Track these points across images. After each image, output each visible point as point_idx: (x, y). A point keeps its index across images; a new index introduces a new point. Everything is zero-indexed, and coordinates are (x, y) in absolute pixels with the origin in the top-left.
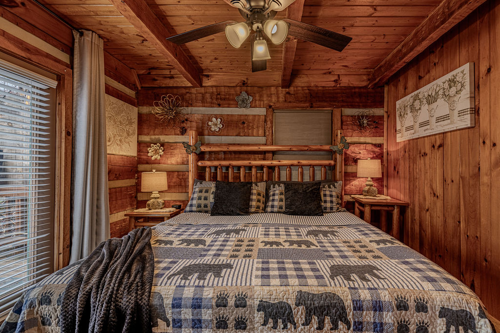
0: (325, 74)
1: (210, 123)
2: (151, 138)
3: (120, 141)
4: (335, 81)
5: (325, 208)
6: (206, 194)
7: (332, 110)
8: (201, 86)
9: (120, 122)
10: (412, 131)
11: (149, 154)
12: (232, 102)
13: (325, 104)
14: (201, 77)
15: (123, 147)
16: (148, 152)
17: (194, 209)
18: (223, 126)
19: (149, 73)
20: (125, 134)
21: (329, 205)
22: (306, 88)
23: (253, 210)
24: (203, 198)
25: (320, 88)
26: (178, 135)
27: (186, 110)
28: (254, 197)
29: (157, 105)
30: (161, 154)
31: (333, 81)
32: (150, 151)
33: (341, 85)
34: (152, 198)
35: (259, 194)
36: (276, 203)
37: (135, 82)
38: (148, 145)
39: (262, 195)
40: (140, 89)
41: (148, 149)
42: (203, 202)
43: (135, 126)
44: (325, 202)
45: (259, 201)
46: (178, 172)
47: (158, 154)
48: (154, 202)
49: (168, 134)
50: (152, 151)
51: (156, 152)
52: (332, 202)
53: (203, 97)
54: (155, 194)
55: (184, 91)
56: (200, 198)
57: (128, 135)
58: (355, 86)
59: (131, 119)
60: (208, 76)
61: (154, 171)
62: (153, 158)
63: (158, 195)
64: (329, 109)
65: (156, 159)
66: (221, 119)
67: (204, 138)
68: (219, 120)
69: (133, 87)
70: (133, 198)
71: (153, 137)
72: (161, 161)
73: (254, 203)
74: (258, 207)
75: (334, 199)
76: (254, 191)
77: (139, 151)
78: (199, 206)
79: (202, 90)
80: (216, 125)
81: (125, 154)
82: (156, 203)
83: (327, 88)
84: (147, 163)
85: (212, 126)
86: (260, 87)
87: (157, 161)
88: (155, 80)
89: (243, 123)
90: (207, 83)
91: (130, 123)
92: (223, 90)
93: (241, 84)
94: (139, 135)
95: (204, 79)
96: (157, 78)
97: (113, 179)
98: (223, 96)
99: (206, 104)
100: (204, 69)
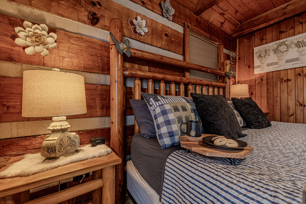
0: (221, 14)
1: (135, 21)
2: (20, 11)
4: (222, 23)
6: (186, 114)
7: (218, 46)
10: (277, 66)
11: (18, 41)
13: (216, 38)
16: (15, 37)
22: (206, 21)
25: (213, 26)
26: (84, 22)
30: (51, 46)
31: (220, 22)
32: (22, 34)
33: (222, 28)
34: (54, 131)
38: (12, 20)
41: (17, 29)
47: (44, 44)
48: (61, 140)
49: (66, 15)
50: (27, 36)
51: (38, 40)
54: (59, 123)
62: (29, 51)
63: (66, 125)
65: (37, 54)
66: (146, 22)
68: (144, 22)
71: (27, 9)
80: (140, 26)
82: (66, 141)
85: (137, 27)
87: (37, 59)
89: (166, 35)
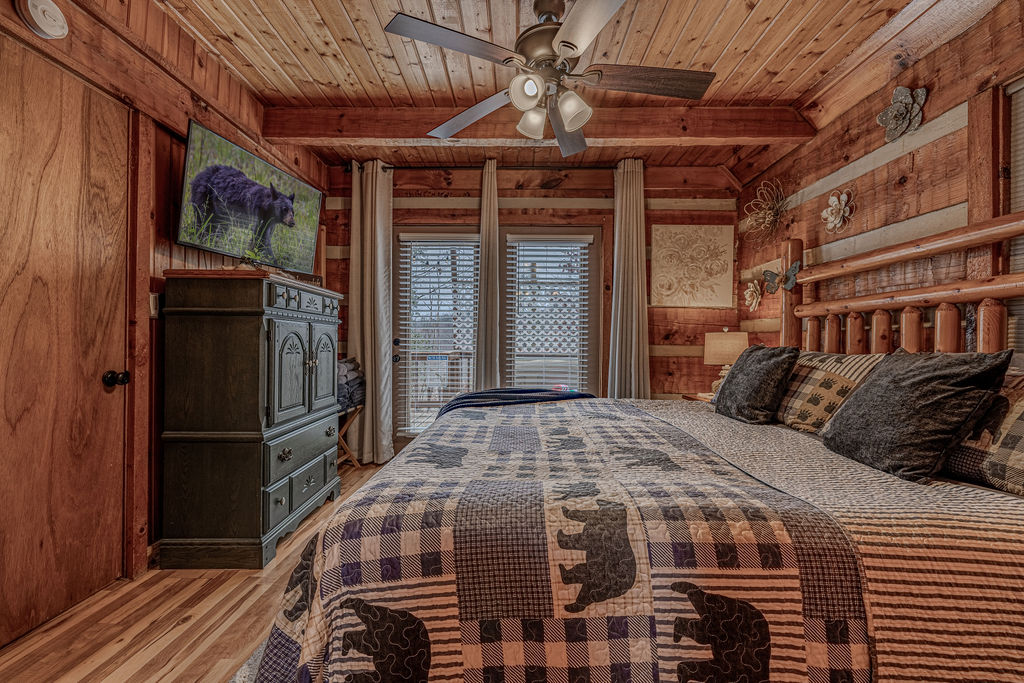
1: (826, 213)
3: (692, 286)
8: (813, 131)
9: (692, 258)
11: (747, 302)
12: (874, 135)
14: (805, 114)
15: (699, 295)
16: (746, 299)
18: (852, 207)
19: (739, 160)
20: (703, 274)
23: (789, 419)
27: (793, 201)
28: (808, 389)
32: (747, 296)
35: (827, 384)
37: (729, 183)
38: (746, 285)
39: (836, 388)
40: (741, 190)
41: (745, 293)
43: (729, 256)
44: (1014, 441)
45: (815, 400)
50: (750, 296)
53: (819, 159)
54: (724, 371)
55: (789, 162)
57: (710, 275)
59: (717, 248)
60: (814, 105)
61: (726, 330)
62: (751, 309)
65: (754, 310)
66: (849, 194)
67: (821, 252)
68: (844, 197)
69: (730, 192)
71: (755, 270)
73: (797, 404)
74: (803, 416)
76: (819, 375)
77: (740, 297)
79: (817, 141)
80: (837, 212)
81: (703, 305)
84: (747, 318)
85: (831, 219)
87: (756, 314)
88: (750, 165)
89: (903, 181)
90: (824, 118)
91: (715, 254)
92: (855, 114)
93: (896, 68)
94: (738, 269)
95: (813, 114)
96: (751, 161)
97: (684, 344)
98: (854, 132)
99: (822, 172)
100: (796, 96)
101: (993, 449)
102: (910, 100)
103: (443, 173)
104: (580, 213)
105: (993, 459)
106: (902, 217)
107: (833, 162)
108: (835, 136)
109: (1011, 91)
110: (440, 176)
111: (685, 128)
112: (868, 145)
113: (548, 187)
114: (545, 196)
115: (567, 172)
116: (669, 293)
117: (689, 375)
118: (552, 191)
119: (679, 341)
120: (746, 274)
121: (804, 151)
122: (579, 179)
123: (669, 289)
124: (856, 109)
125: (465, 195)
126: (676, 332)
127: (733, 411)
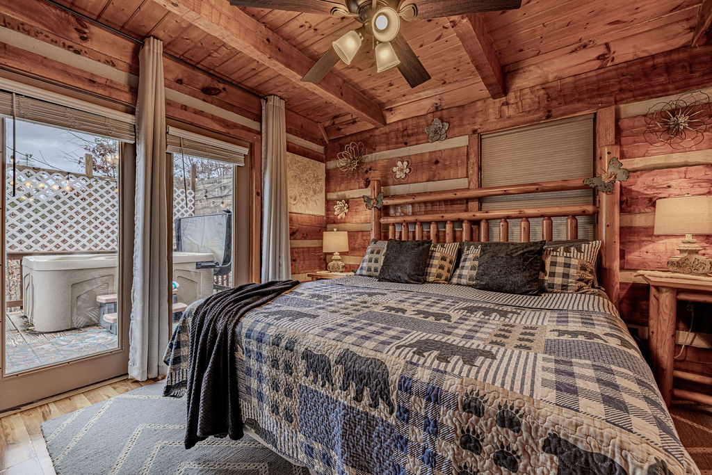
0: (575, 51)
1: (395, 169)
2: (338, 196)
3: (306, 199)
4: (601, 58)
5: (552, 286)
6: (377, 256)
7: (595, 114)
8: (385, 124)
9: (306, 180)
11: (336, 213)
12: (421, 137)
13: (577, 105)
14: (384, 112)
15: (309, 206)
16: (335, 211)
17: (364, 272)
18: (410, 169)
19: (333, 124)
20: (311, 192)
21: (558, 281)
22: (538, 87)
23: (431, 279)
24: (373, 260)
26: (362, 188)
27: (369, 158)
28: (435, 262)
29: (341, 157)
30: (346, 212)
31: (594, 60)
32: (336, 209)
33: (616, 61)
34: (333, 260)
35: (444, 259)
36: (465, 272)
37: (322, 136)
38: (334, 202)
39: (448, 260)
40: (327, 142)
41: (335, 207)
42: (373, 265)
43: (323, 183)
44: (553, 274)
45: (442, 267)
46: (362, 232)
47: (343, 211)
48: (334, 264)
49: (353, 188)
50: (338, 209)
51: (341, 209)
52: (566, 275)
53: (388, 139)
54: (336, 256)
55: (368, 135)
56: (370, 261)
57: (315, 193)
58: (654, 53)
59: (318, 176)
60: (391, 110)
61: (335, 230)
62: (339, 217)
63: (339, 257)
64: (588, 112)
65: (342, 218)
66: (408, 162)
67: (389, 189)
68: (405, 163)
69: (320, 141)
70: (322, 261)
71: (339, 193)
72: (347, 220)
73: (433, 270)
74: (439, 276)
75: (572, 271)
76: (437, 254)
77: (327, 210)
78: (369, 269)
79: (387, 129)
80: (402, 170)
81: (311, 213)
82: (336, 265)
83: (584, 76)
84: (334, 223)
85: (398, 173)
86: (460, 106)
87: (342, 220)
88: (339, 129)
89: (437, 162)
90: (391, 118)
91: (317, 180)
92: (410, 122)
93: (433, 109)
94: (327, 192)
95: (388, 114)
96: (341, 127)
97: (301, 239)
98: (410, 132)
99: (391, 146)
100: (384, 101)
101: (547, 278)
102: (441, 126)
103: (73, 20)
104: (235, 126)
105: (549, 282)
106: (436, 179)
107: (397, 143)
108: (398, 130)
109: (482, 137)
110: (69, 22)
111: (342, 94)
112: (418, 140)
113: (208, 93)
114: (204, 100)
115: (227, 87)
116: (295, 202)
117: (304, 260)
118: (209, 98)
119: (299, 237)
120: (332, 196)
121: (377, 132)
122: (235, 95)
123: (295, 200)
124: (410, 120)
125: (107, 62)
126: (297, 230)
127: (406, 278)
